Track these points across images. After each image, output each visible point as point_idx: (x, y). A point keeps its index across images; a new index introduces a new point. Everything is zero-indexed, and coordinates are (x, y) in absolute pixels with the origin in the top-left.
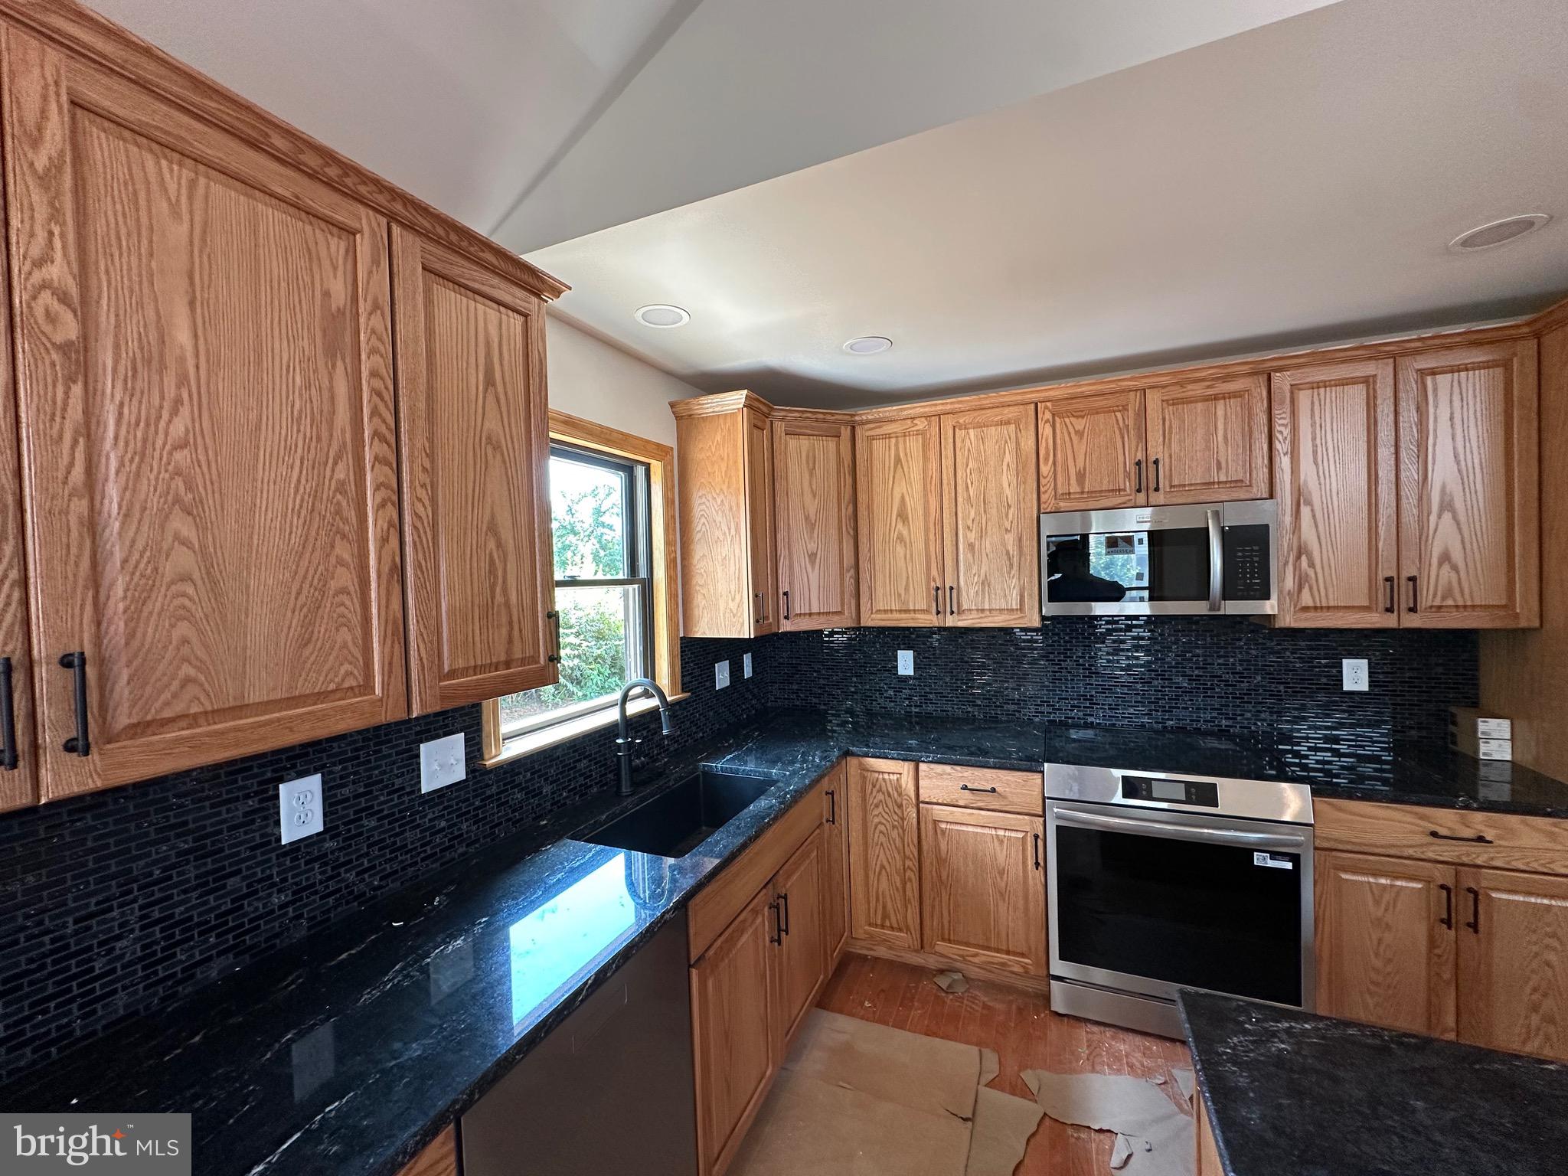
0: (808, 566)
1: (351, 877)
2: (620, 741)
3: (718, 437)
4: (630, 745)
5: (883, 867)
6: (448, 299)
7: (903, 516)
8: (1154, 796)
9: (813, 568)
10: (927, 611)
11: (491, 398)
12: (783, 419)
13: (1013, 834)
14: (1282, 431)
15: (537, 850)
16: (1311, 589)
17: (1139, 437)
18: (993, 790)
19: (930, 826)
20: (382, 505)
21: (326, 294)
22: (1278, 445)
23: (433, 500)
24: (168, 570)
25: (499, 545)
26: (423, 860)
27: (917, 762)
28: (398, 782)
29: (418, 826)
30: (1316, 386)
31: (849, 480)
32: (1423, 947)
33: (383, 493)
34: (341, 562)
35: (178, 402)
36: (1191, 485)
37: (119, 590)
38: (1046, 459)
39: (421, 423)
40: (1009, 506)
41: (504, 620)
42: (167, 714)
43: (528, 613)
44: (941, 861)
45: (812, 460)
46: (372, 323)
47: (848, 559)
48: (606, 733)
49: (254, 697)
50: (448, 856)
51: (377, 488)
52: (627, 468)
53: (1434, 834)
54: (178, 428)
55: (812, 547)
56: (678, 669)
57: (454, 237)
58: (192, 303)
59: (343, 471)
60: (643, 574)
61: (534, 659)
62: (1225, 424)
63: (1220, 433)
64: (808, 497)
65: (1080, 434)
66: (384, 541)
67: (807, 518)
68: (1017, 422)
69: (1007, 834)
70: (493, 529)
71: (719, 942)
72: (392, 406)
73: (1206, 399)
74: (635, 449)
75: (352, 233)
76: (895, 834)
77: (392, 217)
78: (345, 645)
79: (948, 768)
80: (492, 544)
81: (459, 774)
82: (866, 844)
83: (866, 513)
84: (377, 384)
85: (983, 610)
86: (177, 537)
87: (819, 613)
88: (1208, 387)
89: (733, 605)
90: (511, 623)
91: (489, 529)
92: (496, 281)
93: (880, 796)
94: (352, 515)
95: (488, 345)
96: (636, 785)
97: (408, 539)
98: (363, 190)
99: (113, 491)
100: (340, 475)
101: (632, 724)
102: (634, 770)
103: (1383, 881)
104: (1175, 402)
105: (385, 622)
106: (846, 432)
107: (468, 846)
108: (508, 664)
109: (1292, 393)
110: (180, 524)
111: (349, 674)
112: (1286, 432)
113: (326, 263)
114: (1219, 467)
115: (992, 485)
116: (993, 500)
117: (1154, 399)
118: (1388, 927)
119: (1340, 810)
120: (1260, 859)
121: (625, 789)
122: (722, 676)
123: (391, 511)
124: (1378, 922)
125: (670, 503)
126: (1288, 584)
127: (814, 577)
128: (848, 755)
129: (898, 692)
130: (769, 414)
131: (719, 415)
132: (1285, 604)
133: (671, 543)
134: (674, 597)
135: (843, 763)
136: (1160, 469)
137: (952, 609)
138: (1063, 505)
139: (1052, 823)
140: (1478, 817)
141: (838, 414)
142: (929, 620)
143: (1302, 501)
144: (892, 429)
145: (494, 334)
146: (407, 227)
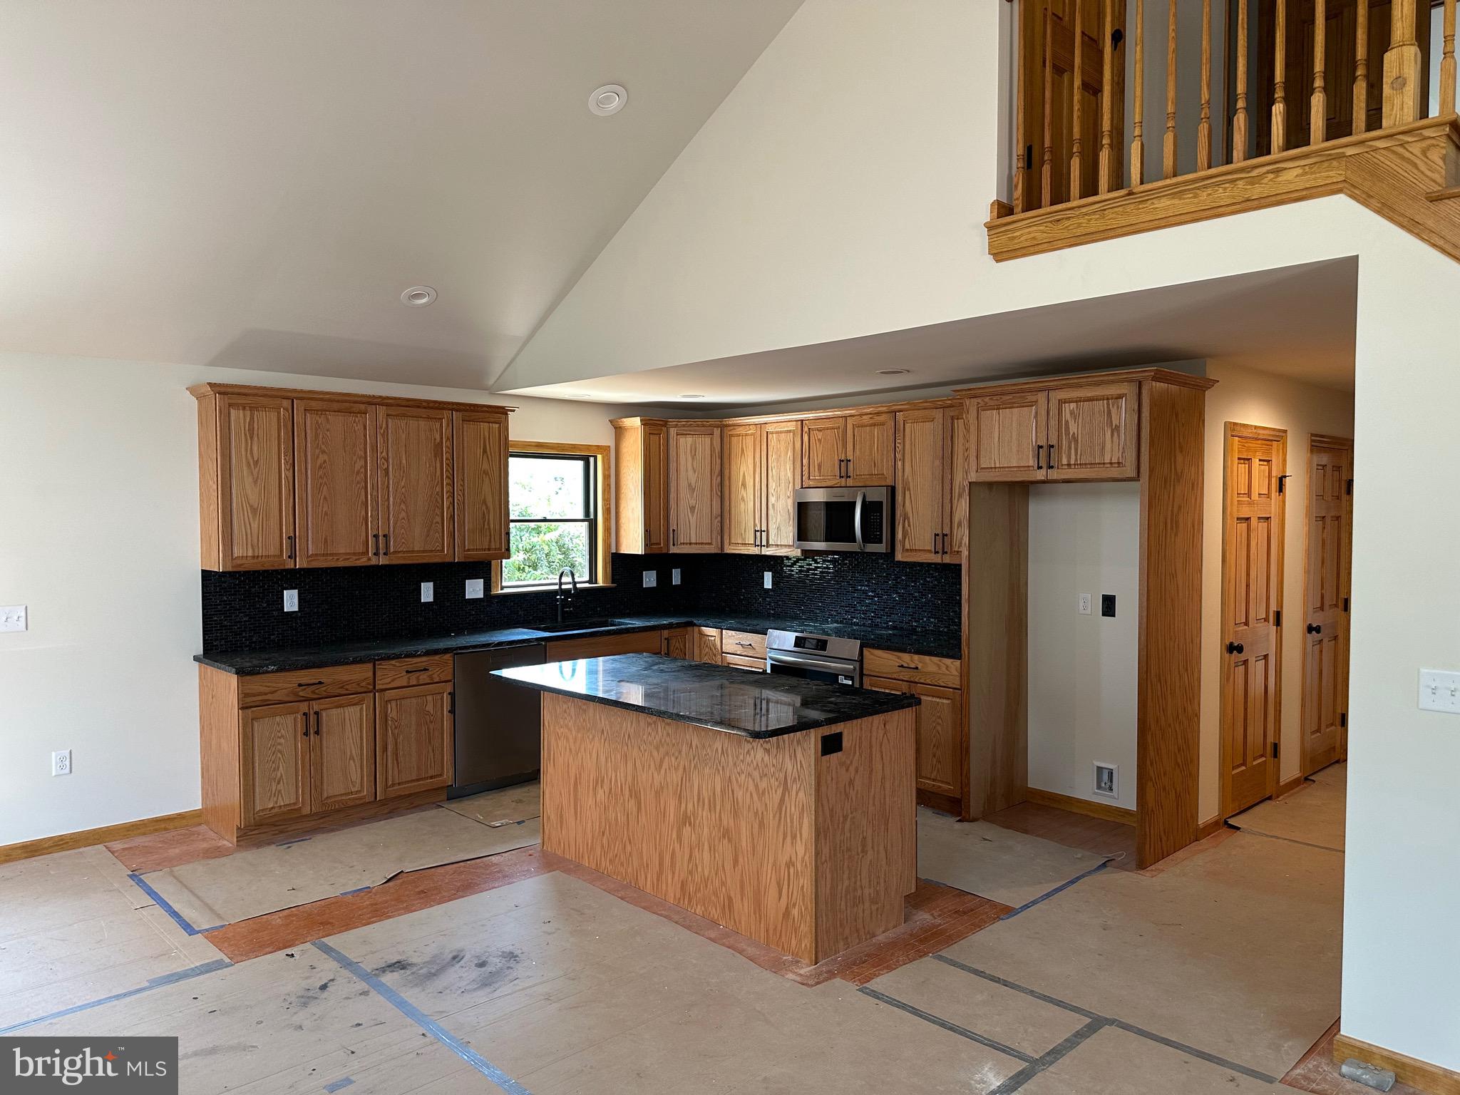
0: (689, 514)
1: (441, 620)
2: (558, 597)
3: (631, 440)
6: (470, 429)
7: (744, 485)
8: (806, 646)
9: (693, 516)
10: (753, 545)
11: (485, 456)
12: (676, 426)
20: (448, 497)
21: (435, 439)
22: (897, 454)
23: (464, 495)
24: (401, 517)
25: (487, 508)
27: (722, 629)
28: (458, 592)
29: (465, 610)
30: (915, 421)
31: (718, 461)
33: (449, 494)
34: (437, 514)
35: (403, 477)
36: (864, 475)
37: (392, 521)
38: (805, 455)
39: (460, 471)
41: (488, 534)
42: (399, 550)
43: (498, 531)
45: (694, 450)
46: (446, 444)
47: (716, 511)
49: (417, 549)
50: (475, 625)
52: (586, 460)
53: (902, 666)
55: (692, 502)
56: (610, 570)
57: (472, 408)
58: (406, 452)
59: (438, 489)
60: (592, 517)
61: (503, 549)
62: (878, 441)
63: (876, 445)
64: (691, 472)
65: (820, 440)
66: (448, 508)
67: (690, 485)
68: (794, 432)
72: (451, 467)
73: (871, 424)
74: (587, 450)
75: (442, 420)
77: (453, 410)
78: (437, 538)
79: (733, 633)
80: (484, 508)
81: (481, 595)
83: (727, 482)
84: (448, 461)
85: (777, 545)
86: (402, 509)
87: (696, 543)
88: (871, 418)
89: (636, 535)
91: (483, 502)
92: (487, 416)
93: (707, 650)
94: (440, 500)
95: (484, 438)
96: (566, 620)
97: (456, 507)
98: (445, 407)
102: (563, 613)
104: (859, 425)
105: (448, 532)
106: (717, 432)
107: (483, 624)
108: (489, 550)
109: (904, 425)
110: (403, 506)
111: (438, 546)
112: (901, 447)
113: (435, 431)
115: (783, 469)
116: (782, 478)
119: (872, 654)
120: (843, 681)
121: (559, 620)
122: (650, 579)
123: (451, 499)
125: (606, 477)
126: (899, 535)
127: (693, 520)
128: (692, 624)
129: (764, 599)
130: (665, 424)
131: (632, 428)
132: (898, 547)
133: (606, 500)
134: (607, 530)
135: (689, 628)
136: (851, 465)
137: (764, 543)
138: (812, 483)
139: (769, 662)
140: (916, 657)
141: (712, 421)
142: (754, 551)
143: (906, 488)
144: (740, 431)
145: (487, 434)
146: (457, 411)
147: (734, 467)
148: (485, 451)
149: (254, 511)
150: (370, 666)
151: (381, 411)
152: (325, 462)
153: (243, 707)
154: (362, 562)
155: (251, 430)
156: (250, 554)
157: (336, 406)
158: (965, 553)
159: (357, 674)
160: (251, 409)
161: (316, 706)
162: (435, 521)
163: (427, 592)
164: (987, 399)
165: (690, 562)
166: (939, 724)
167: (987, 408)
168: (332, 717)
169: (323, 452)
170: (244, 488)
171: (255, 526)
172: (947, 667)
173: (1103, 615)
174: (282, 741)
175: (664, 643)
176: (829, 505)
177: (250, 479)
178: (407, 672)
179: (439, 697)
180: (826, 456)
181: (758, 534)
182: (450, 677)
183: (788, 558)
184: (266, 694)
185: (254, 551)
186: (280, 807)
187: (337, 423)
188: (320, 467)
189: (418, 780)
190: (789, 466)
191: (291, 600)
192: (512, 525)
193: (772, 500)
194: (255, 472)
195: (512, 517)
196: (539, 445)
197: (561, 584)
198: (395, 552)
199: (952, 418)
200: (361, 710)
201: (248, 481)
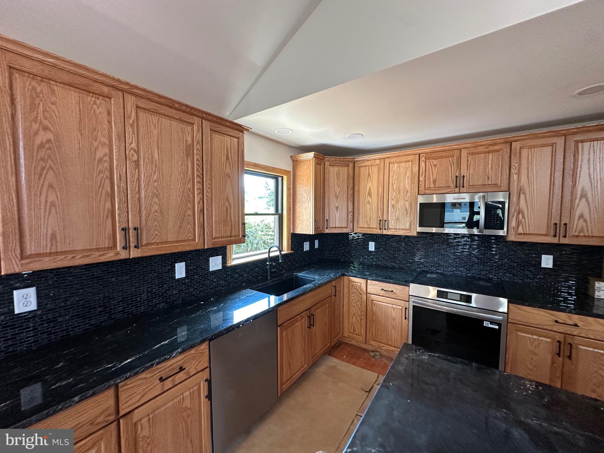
0: (336, 211)
1: (192, 290)
2: (268, 263)
3: (305, 168)
4: (271, 265)
5: (354, 314)
6: (217, 137)
7: (370, 194)
8: (448, 298)
9: (337, 212)
10: (376, 228)
11: (228, 163)
12: (328, 161)
13: (398, 307)
14: (515, 164)
15: (240, 291)
16: (522, 226)
17: (458, 167)
18: (392, 291)
19: (370, 301)
20: (199, 194)
21: (187, 141)
22: (512, 170)
23: (211, 192)
24: (153, 210)
25: (229, 204)
26: (210, 289)
27: (367, 279)
28: (204, 267)
29: (209, 280)
30: (530, 147)
31: (352, 181)
32: (549, 362)
33: (199, 191)
34: (189, 208)
35: (155, 171)
36: (477, 185)
37: (144, 214)
38: (422, 175)
39: (209, 172)
40: (408, 192)
41: (230, 224)
42: (152, 242)
43: (237, 224)
44: (374, 314)
45: (338, 174)
46: (197, 147)
47: (350, 209)
48: (264, 261)
49: (170, 240)
50: (217, 289)
51: (197, 190)
52: (276, 178)
53: (556, 322)
54: (155, 177)
55: (337, 204)
56: (290, 243)
57: (218, 120)
58: (158, 148)
60: (280, 212)
61: (238, 236)
62: (492, 162)
63: (490, 166)
64: (336, 187)
65: (435, 166)
66: (199, 203)
67: (336, 195)
68: (412, 161)
69: (396, 306)
70: (227, 199)
71: (288, 322)
72: (201, 167)
73: (486, 152)
74: (277, 172)
75: (193, 124)
76: (358, 303)
77: (202, 118)
78: (189, 229)
79: (377, 282)
80: (227, 204)
81: (220, 267)
82: (349, 306)
83: (357, 193)
84: (198, 162)
85: (396, 229)
86: (155, 202)
87: (339, 227)
88: (486, 148)
89: (308, 223)
90: (232, 225)
91: (226, 199)
92: (230, 130)
93: (354, 290)
94: (191, 196)
95: (227, 148)
96: (272, 277)
97: (205, 202)
98: (195, 113)
99: (143, 192)
100: (189, 186)
101: (272, 259)
102: (271, 273)
103: (535, 337)
104: (473, 154)
105: (199, 224)
106: (351, 165)
107: (222, 287)
108: (231, 237)
109: (520, 150)
110: (155, 199)
111: (190, 236)
112: (516, 165)
113: (187, 133)
114: (488, 179)
115: (402, 184)
116: (402, 189)
117: (464, 153)
118: (536, 354)
119: (519, 309)
120: (486, 324)
121: (269, 278)
122: (306, 246)
123: (201, 195)
124: (532, 352)
125: (289, 189)
127: (337, 215)
128: (344, 275)
129: (369, 256)
131: (308, 160)
133: (288, 202)
134: (289, 220)
135: (342, 278)
136: (466, 179)
137: (386, 227)
138: (428, 192)
139: (411, 304)
140: (576, 317)
141: (348, 159)
142: (376, 231)
143: (521, 192)
144: (369, 163)
145: (229, 145)
146: (206, 120)
150: (110, 392)
151: (131, 101)
152: (49, 141)
154: (110, 256)
159: (88, 411)
162: (187, 214)
163: (180, 271)
169: (46, 129)
178: (162, 379)
179: (196, 388)
181: (381, 222)
182: (206, 365)
187: (67, 98)
190: (407, 181)
192: (246, 217)
198: (147, 244)
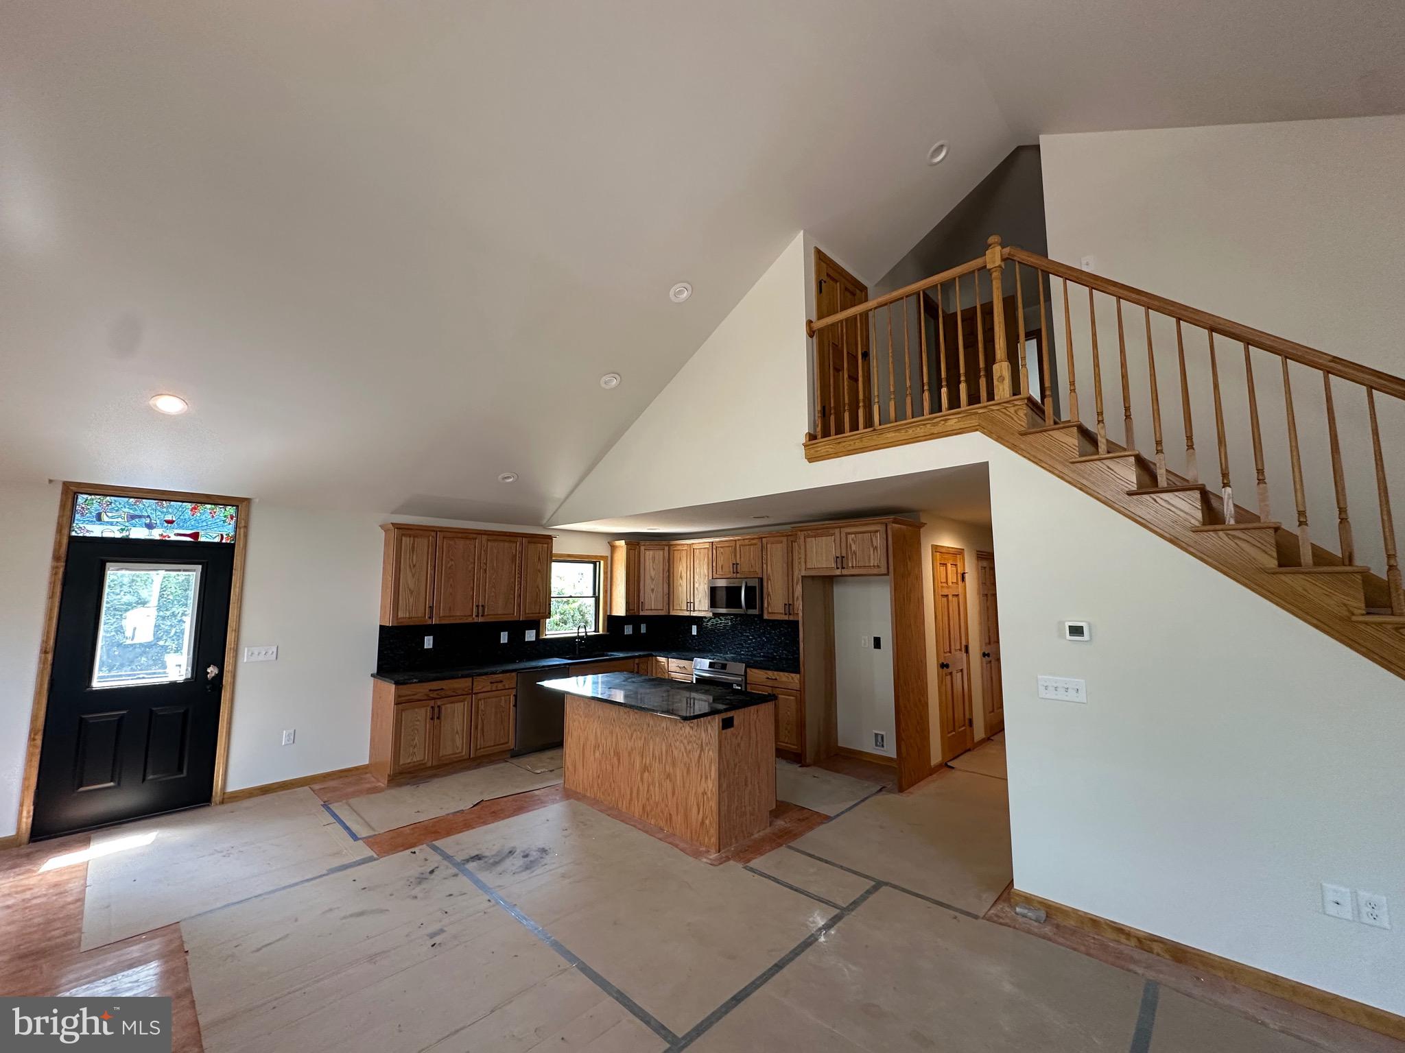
0: (651, 592)
2: (577, 640)
3: (619, 552)
7: (681, 577)
9: (653, 594)
10: (686, 610)
11: (539, 562)
12: (640, 547)
15: (548, 658)
16: (771, 606)
17: (735, 556)
18: (683, 665)
20: (518, 585)
21: (512, 553)
23: (526, 583)
24: (492, 595)
27: (669, 658)
28: (521, 637)
29: (524, 647)
30: (772, 542)
31: (667, 564)
34: (511, 594)
35: (494, 573)
37: (488, 598)
38: (714, 562)
40: (705, 575)
42: (490, 614)
43: (544, 604)
45: (654, 558)
46: (518, 553)
47: (666, 591)
49: (499, 613)
51: (517, 582)
52: (595, 563)
53: (768, 678)
54: (494, 577)
55: (652, 587)
56: (606, 624)
57: (535, 537)
58: (496, 557)
59: (513, 580)
60: (597, 595)
61: (546, 614)
64: (652, 569)
65: (722, 553)
66: (518, 590)
67: (651, 577)
68: (708, 548)
70: (538, 587)
72: (521, 568)
73: (749, 545)
74: (596, 558)
75: (517, 542)
77: (522, 537)
78: (511, 607)
79: (675, 660)
80: (537, 590)
81: (533, 639)
83: (672, 577)
84: (519, 565)
86: (493, 590)
87: (654, 609)
88: (749, 541)
89: (621, 605)
90: (540, 605)
92: (542, 541)
93: (660, 669)
94: (513, 586)
95: (539, 552)
96: (581, 653)
97: (522, 590)
98: (518, 535)
99: (487, 585)
102: (581, 649)
104: (743, 545)
105: (517, 604)
108: (539, 613)
109: (766, 545)
111: (510, 611)
113: (513, 549)
115: (702, 569)
117: (738, 544)
119: (751, 671)
121: (577, 652)
122: (628, 630)
125: (605, 573)
126: (766, 605)
127: (653, 597)
128: (652, 656)
129: (692, 641)
130: (638, 544)
131: (620, 546)
132: (765, 612)
133: (605, 586)
134: (605, 603)
135: (650, 658)
136: (739, 566)
137: (692, 609)
138: (718, 576)
139: (695, 677)
140: (776, 673)
141: (664, 543)
142: (687, 614)
143: (768, 579)
144: (679, 548)
145: (541, 550)
146: (525, 537)
147: (675, 569)
148: (539, 559)
149: (412, 592)
150: (471, 679)
151: (485, 538)
152: (452, 565)
153: (397, 704)
154: (470, 620)
155: (413, 547)
156: (407, 616)
157: (460, 535)
158: (801, 614)
159: (462, 684)
160: (414, 537)
161: (439, 703)
162: (510, 597)
163: (504, 638)
164: (809, 532)
165: (651, 620)
166: (788, 711)
167: (809, 536)
168: (448, 708)
169: (452, 560)
170: (408, 579)
171: (411, 600)
172: (793, 678)
173: (875, 648)
174: (418, 723)
175: (636, 666)
176: (727, 588)
177: (411, 575)
178: (491, 683)
179: (508, 697)
180: (724, 560)
181: (689, 604)
182: (515, 686)
183: (705, 617)
184: (409, 695)
185: (409, 613)
186: (414, 762)
187: (461, 544)
188: (450, 567)
189: (494, 746)
190: (706, 566)
191: (428, 642)
192: (552, 599)
193: (696, 585)
194: (413, 571)
195: (552, 596)
196: (569, 556)
197: (578, 633)
198: (488, 615)
199: (792, 541)
200: (464, 705)
201: (410, 575)
